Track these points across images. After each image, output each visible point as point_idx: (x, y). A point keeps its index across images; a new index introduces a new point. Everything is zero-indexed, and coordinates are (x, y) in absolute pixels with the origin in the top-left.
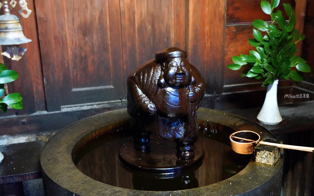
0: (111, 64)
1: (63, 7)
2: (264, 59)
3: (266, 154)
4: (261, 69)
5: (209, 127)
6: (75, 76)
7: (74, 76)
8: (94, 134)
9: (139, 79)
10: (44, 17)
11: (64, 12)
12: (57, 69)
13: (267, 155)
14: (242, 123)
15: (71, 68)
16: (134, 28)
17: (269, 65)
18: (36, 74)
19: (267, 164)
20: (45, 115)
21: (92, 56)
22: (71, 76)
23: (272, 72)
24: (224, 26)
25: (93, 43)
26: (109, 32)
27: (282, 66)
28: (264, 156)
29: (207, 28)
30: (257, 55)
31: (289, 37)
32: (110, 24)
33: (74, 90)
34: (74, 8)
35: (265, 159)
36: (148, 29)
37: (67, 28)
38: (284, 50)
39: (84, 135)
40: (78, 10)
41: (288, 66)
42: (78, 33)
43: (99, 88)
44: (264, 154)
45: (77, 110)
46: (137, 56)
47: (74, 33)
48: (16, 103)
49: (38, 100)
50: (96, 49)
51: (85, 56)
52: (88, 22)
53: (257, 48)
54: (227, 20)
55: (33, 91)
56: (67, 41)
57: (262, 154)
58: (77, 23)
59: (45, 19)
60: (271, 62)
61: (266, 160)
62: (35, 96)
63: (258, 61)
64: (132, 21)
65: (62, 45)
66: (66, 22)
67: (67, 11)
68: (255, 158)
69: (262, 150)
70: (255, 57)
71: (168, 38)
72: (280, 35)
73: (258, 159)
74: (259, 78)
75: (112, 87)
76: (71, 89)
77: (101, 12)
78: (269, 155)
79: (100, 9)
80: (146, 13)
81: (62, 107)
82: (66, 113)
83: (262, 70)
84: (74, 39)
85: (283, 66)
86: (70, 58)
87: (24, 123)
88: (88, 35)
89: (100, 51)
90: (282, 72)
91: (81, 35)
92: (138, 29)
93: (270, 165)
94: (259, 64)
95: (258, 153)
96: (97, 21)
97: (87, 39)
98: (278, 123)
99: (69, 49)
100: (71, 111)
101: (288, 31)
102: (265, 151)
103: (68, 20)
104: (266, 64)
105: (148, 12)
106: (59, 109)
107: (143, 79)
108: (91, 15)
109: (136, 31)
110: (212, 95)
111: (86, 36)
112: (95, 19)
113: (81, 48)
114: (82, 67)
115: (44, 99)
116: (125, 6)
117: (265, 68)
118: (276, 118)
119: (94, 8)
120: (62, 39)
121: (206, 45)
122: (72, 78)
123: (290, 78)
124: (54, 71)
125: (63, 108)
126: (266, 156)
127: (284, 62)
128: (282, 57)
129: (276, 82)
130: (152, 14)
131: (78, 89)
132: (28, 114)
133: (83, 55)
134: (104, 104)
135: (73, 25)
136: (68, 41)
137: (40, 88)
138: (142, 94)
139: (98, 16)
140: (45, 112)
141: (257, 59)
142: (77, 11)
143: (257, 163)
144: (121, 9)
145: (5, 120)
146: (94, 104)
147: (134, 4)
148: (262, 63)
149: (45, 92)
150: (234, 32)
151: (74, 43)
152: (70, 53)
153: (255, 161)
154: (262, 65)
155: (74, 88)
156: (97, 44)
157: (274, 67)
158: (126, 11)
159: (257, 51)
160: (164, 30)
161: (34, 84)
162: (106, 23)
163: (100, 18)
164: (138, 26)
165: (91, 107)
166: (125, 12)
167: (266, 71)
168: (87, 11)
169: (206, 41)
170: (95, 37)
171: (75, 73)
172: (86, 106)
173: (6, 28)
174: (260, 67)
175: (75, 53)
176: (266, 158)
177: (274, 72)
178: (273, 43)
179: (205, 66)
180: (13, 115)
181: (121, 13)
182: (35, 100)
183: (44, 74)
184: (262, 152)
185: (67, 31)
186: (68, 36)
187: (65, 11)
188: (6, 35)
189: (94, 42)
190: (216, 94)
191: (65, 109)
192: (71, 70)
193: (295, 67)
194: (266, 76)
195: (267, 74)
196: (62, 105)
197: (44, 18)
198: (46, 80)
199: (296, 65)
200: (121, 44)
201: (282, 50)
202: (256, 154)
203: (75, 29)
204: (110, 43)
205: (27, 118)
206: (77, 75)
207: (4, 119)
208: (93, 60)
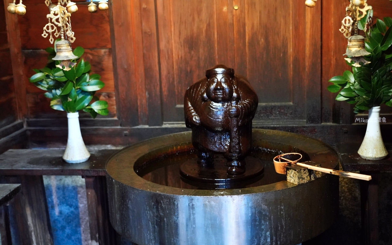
3: (293, 173)
4: (353, 92)
6: (180, 91)
7: (178, 92)
9: (190, 92)
10: (149, 31)
11: (171, 26)
16: (245, 41)
17: (361, 88)
18: (140, 87)
19: (294, 183)
20: (145, 129)
21: (197, 71)
22: (176, 91)
23: (364, 97)
25: (199, 58)
26: (216, 45)
27: (379, 91)
28: (292, 175)
31: (388, 57)
32: (217, 38)
33: (178, 106)
34: (181, 21)
35: (292, 178)
36: (261, 43)
37: (173, 41)
38: (380, 71)
40: (185, 22)
42: (184, 47)
44: (291, 173)
45: (178, 127)
46: (248, 73)
47: (180, 47)
48: (102, 110)
49: (142, 114)
50: (202, 64)
51: (191, 71)
52: (195, 35)
55: (137, 103)
56: (173, 54)
58: (183, 36)
59: (150, 33)
62: (139, 110)
63: (351, 83)
64: (242, 34)
65: (167, 58)
66: (173, 35)
67: (174, 24)
68: (287, 178)
69: (290, 169)
71: (285, 53)
74: (352, 103)
76: (176, 105)
77: (209, 25)
79: (208, 22)
80: (258, 24)
81: (164, 123)
82: (166, 129)
83: (353, 94)
84: (180, 53)
85: (382, 90)
86: (175, 73)
87: (126, 135)
88: (194, 49)
89: (206, 65)
91: (187, 48)
92: (249, 43)
93: (296, 185)
94: (351, 87)
95: (288, 172)
96: (204, 35)
97: (193, 52)
99: (174, 63)
100: (171, 127)
101: (382, 49)
103: (174, 34)
104: (357, 87)
105: (260, 23)
106: (161, 125)
107: (193, 92)
108: (198, 27)
109: (247, 44)
111: (192, 49)
112: (202, 32)
113: (187, 63)
114: (187, 83)
116: (234, 18)
117: (356, 91)
119: (201, 21)
120: (168, 52)
121: (332, 62)
122: (177, 93)
125: (165, 124)
130: (266, 25)
132: (130, 126)
133: (188, 70)
135: (180, 38)
136: (174, 55)
138: (191, 106)
139: (205, 28)
140: (147, 127)
142: (184, 24)
143: (288, 182)
145: (110, 130)
147: (245, 15)
148: (354, 86)
155: (178, 104)
156: (203, 58)
157: (367, 91)
158: (234, 22)
159: (352, 72)
160: (279, 44)
161: (139, 98)
162: (214, 36)
163: (207, 31)
164: (249, 40)
166: (233, 24)
167: (358, 95)
168: (194, 25)
169: (332, 57)
170: (201, 51)
171: (180, 88)
173: (60, 49)
174: (352, 90)
175: (180, 67)
180: (118, 126)
182: (139, 114)
185: (173, 44)
186: (174, 50)
187: (172, 24)
189: (201, 56)
190: (342, 123)
192: (176, 84)
197: (149, 32)
203: (181, 43)
205: (129, 130)
207: (110, 129)
208: (199, 75)
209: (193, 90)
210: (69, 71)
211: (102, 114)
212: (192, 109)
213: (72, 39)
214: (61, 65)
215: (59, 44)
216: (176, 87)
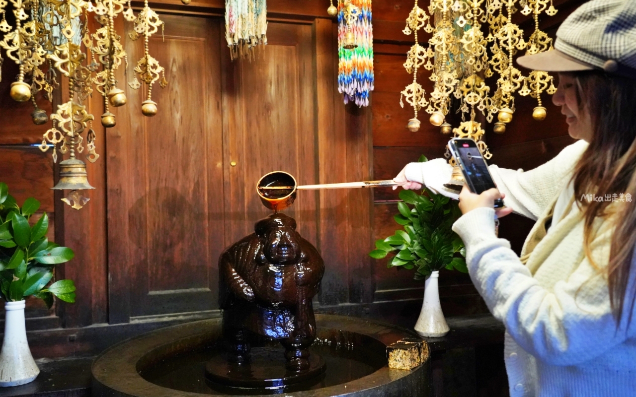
0: (208, 256)
1: (145, 176)
2: (414, 241)
3: (400, 354)
4: (412, 254)
6: (154, 272)
7: (152, 273)
10: (117, 188)
11: (146, 183)
12: (128, 261)
13: (402, 356)
15: (149, 261)
16: (243, 206)
17: (421, 248)
18: (97, 267)
19: (403, 368)
20: (105, 327)
21: (180, 244)
22: (149, 272)
23: (426, 259)
24: (370, 203)
25: (183, 226)
26: (206, 210)
27: (440, 252)
28: (398, 358)
30: (407, 237)
31: (446, 212)
32: (208, 200)
33: (152, 293)
34: (159, 178)
35: (399, 362)
37: (147, 204)
38: (440, 229)
39: (158, 347)
40: (166, 180)
41: (449, 251)
42: (163, 212)
43: (188, 290)
44: (398, 355)
45: (154, 322)
47: (157, 212)
48: (67, 294)
49: (97, 307)
51: (171, 243)
52: (179, 195)
53: (406, 227)
54: (375, 196)
55: (91, 292)
56: (146, 221)
57: (396, 355)
58: (162, 198)
59: (118, 191)
60: (423, 243)
61: (401, 363)
62: (93, 301)
63: (407, 244)
64: (240, 197)
65: (138, 227)
67: (150, 182)
68: (388, 362)
69: (395, 349)
70: (402, 239)
72: (432, 208)
73: (392, 364)
74: (410, 267)
75: (208, 289)
76: (148, 292)
77: (197, 184)
78: (404, 356)
79: (196, 180)
81: (131, 318)
82: (137, 325)
83: (412, 256)
84: (157, 220)
85: (442, 251)
86: (148, 246)
87: (72, 340)
88: (176, 214)
89: (193, 236)
90: (441, 259)
91: (167, 214)
92: (249, 207)
93: (407, 370)
94: (409, 248)
95: (391, 354)
96: (191, 196)
97: (175, 219)
98: (443, 334)
99: (148, 233)
100: (145, 323)
101: (442, 203)
102: (398, 350)
103: (150, 195)
104: (417, 248)
106: (128, 322)
107: (238, 254)
108: (183, 187)
109: (246, 209)
110: (358, 304)
111: (174, 215)
112: (189, 192)
113: (166, 233)
114: (165, 260)
115: (105, 305)
116: (231, 175)
117: (416, 252)
118: (440, 327)
119: (187, 178)
120: (140, 218)
121: (347, 230)
122: (150, 275)
123: (454, 267)
124: (124, 262)
125: (133, 320)
126: (401, 358)
127: (442, 246)
128: (438, 238)
129: (435, 275)
131: (158, 293)
132: (80, 326)
133: (168, 242)
134: (194, 314)
135: (157, 200)
136: (148, 222)
137: (102, 288)
138: (236, 274)
139: (193, 188)
140: (106, 325)
141: (406, 241)
142: (164, 181)
143: (391, 369)
144: (225, 180)
145: (47, 335)
146: (180, 315)
147: (244, 173)
148: (412, 247)
149: (108, 298)
150: (386, 213)
151: (156, 224)
152: (149, 239)
153: (388, 366)
154: (412, 249)
155: (151, 290)
156: (189, 226)
157: (428, 252)
158: (231, 181)
159: (405, 231)
161: (94, 283)
162: (204, 199)
163: (194, 191)
164: (248, 203)
165: (175, 318)
166: (230, 183)
167: (418, 258)
168: (178, 183)
170: (186, 217)
171: (155, 268)
172: (167, 317)
173: (70, 173)
174: (410, 251)
175: (156, 239)
176: (402, 361)
177: (430, 259)
178: (423, 218)
179: (347, 261)
180: (58, 327)
181: (224, 184)
182: (93, 307)
183: (109, 266)
184: (396, 352)
185: (148, 208)
186: (148, 216)
188: (68, 180)
189: (185, 224)
190: (364, 302)
191: (135, 321)
192: (149, 263)
193: (459, 253)
194: (418, 264)
195: (419, 262)
196: (132, 316)
198: (111, 276)
199: (460, 250)
200: (223, 226)
201: (438, 228)
202: (388, 357)
203: (159, 206)
204: (207, 225)
205: (77, 332)
206: (157, 270)
207: (45, 332)
208: (182, 249)
210: (80, 209)
211: (67, 301)
212: (238, 279)
213: (93, 156)
214: (68, 199)
215: (69, 163)
216: (149, 268)
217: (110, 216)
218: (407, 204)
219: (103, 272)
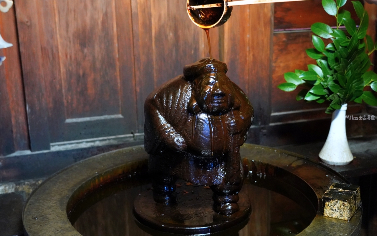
0: (119, 85)
1: (54, 7)
2: (328, 76)
3: (338, 205)
4: (324, 89)
5: (254, 169)
6: (70, 101)
7: (68, 102)
8: (97, 180)
9: (162, 102)
10: (27, 20)
11: (55, 14)
12: (44, 93)
13: (340, 207)
14: (300, 163)
15: (63, 91)
16: (151, 36)
17: (334, 83)
18: (15, 99)
19: (340, 218)
20: (27, 156)
21: (93, 74)
22: (65, 101)
23: (338, 94)
24: (271, 32)
25: (94, 57)
26: (116, 41)
27: (352, 86)
28: (335, 208)
29: (248, 36)
30: (319, 71)
31: (361, 46)
32: (117, 31)
33: (69, 121)
34: (68, 9)
35: (336, 211)
36: (169, 38)
37: (58, 36)
38: (354, 63)
40: (74, 11)
41: (360, 85)
42: (74, 44)
43: (102, 117)
44: (335, 205)
45: (73, 148)
46: (155, 75)
47: (68, 43)
49: (18, 135)
50: (98, 65)
51: (84, 75)
52: (88, 27)
53: (318, 60)
54: (275, 25)
55: (11, 122)
56: (58, 53)
57: (333, 205)
58: (72, 29)
59: (29, 24)
60: (337, 79)
61: (338, 213)
62: (14, 130)
63: (320, 79)
64: (147, 27)
65: (51, 59)
66: (57, 28)
67: (59, 13)
68: (324, 211)
69: (333, 199)
70: (315, 73)
71: (197, 49)
72: (349, 43)
73: (327, 212)
74: (321, 101)
75: (120, 116)
76: (65, 120)
77: (106, 15)
78: (342, 207)
79: (104, 11)
80: (166, 15)
81: (51, 144)
82: (58, 153)
83: (325, 91)
84: (69, 51)
85: (354, 85)
86: (62, 77)
88: (87, 45)
89: (104, 67)
90: (352, 93)
91: (79, 45)
92: (156, 38)
93: (344, 220)
94: (322, 83)
95: (327, 203)
96: (100, 27)
97: (86, 50)
98: (348, 163)
99: (61, 65)
100: (64, 150)
101: (359, 37)
102: (336, 201)
103: (60, 26)
104: (330, 83)
105: (168, 15)
106: (48, 148)
107: (167, 102)
108: (92, 18)
109: (153, 40)
110: (256, 127)
111: (85, 47)
112: (98, 23)
113: (78, 64)
114: (79, 90)
115: (26, 134)
116: (139, 6)
117: (329, 87)
118: (345, 156)
119: (95, 9)
120: (52, 51)
122: (65, 104)
123: (363, 101)
124: (41, 94)
125: (53, 146)
126: (338, 208)
127: (354, 80)
128: (352, 72)
129: (344, 107)
130: (175, 17)
131: (74, 120)
132: (4, 155)
133: (81, 73)
134: (109, 139)
135: (67, 31)
136: (60, 54)
137: (22, 118)
138: (166, 123)
139: (101, 19)
140: (28, 152)
141: (319, 76)
142: (73, 13)
143: (326, 218)
144: (133, 11)
146: (96, 141)
148: (326, 81)
149: (27, 125)
150: (284, 42)
151: (69, 57)
152: (63, 70)
153: (323, 214)
154: (326, 83)
155: (68, 118)
156: (100, 57)
157: (341, 87)
158: (139, 12)
159: (317, 65)
160: (190, 39)
161: (13, 114)
162: (113, 30)
163: (103, 23)
164: (155, 34)
165: (92, 144)
166: (137, 14)
167: (330, 92)
168: (87, 13)
169: (248, 54)
170: (97, 48)
171: (70, 98)
172: (84, 143)
174: (323, 86)
175: (69, 70)
176: (339, 211)
177: (342, 94)
178: (340, 53)
179: (246, 87)
181: (132, 16)
182: (14, 135)
183: (27, 98)
184: (333, 202)
185: (59, 40)
186: (60, 47)
187: (56, 12)
189: (96, 55)
190: (261, 124)
191: (56, 147)
192: (64, 93)
193: (370, 87)
194: (331, 98)
195: (332, 97)
196: (52, 142)
197: (27, 22)
198: (29, 108)
199: (370, 84)
200: (133, 58)
201: (352, 63)
202: (324, 206)
203: (69, 38)
204: (117, 56)
205: (2, 161)
206: (72, 100)
208: (94, 80)
209: (168, 98)
212: (169, 128)
216: (64, 97)
217: (22, 49)
218: (322, 38)
219: (21, 103)
